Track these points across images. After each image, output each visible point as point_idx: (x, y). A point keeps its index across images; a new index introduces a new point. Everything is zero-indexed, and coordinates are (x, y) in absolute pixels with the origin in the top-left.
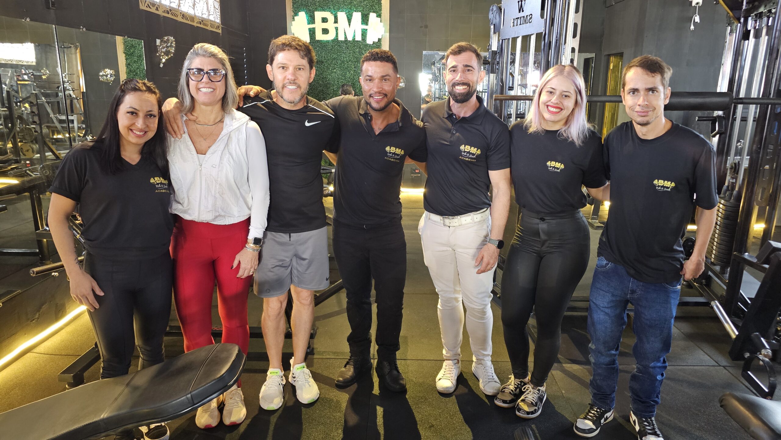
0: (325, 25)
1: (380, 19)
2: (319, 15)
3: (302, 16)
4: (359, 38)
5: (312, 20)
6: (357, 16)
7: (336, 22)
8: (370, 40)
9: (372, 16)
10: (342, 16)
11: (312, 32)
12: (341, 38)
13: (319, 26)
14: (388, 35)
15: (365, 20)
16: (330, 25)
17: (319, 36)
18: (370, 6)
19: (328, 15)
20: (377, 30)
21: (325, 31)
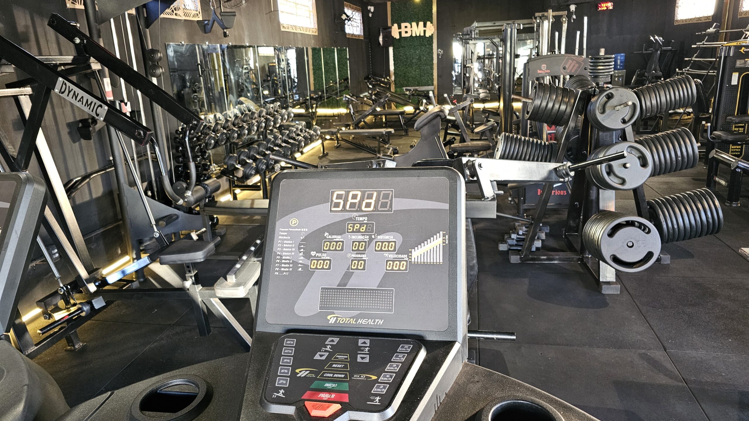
0: (406, 30)
1: (432, 24)
2: (403, 25)
3: (396, 25)
4: (422, 34)
5: (400, 27)
6: (421, 24)
7: (411, 27)
8: (427, 35)
9: (428, 23)
10: (414, 24)
11: (400, 33)
12: (414, 35)
13: (403, 30)
14: (436, 32)
15: (425, 26)
16: (408, 29)
17: (404, 35)
18: (426, 18)
19: (407, 24)
20: (431, 30)
21: (406, 32)
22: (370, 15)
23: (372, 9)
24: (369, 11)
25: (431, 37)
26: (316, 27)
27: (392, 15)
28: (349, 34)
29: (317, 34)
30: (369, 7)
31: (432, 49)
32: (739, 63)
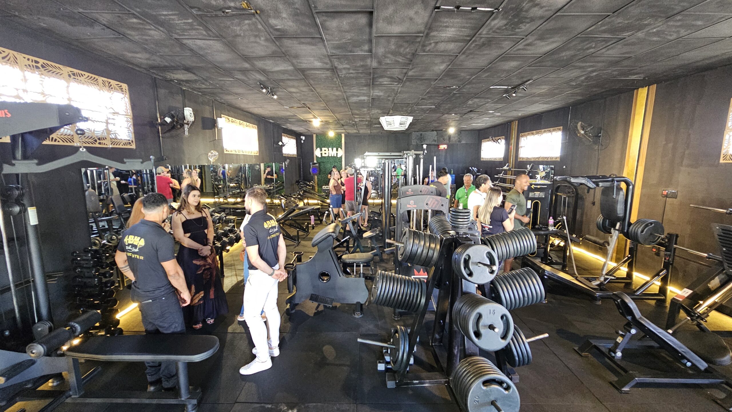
0: (325, 152)
2: (323, 149)
3: (319, 149)
4: (335, 155)
5: (321, 150)
6: (335, 149)
7: (329, 151)
8: (339, 156)
9: (339, 149)
10: (330, 149)
11: (321, 154)
12: (330, 155)
13: (323, 152)
14: (344, 154)
15: (337, 150)
16: (327, 152)
17: (324, 155)
18: (339, 146)
19: (326, 149)
20: (341, 153)
21: (325, 154)
22: (302, 142)
23: (303, 138)
24: (302, 139)
25: (341, 157)
26: (258, 150)
27: (317, 144)
28: (285, 154)
29: (258, 154)
30: (302, 137)
31: (341, 165)
32: (531, 195)
